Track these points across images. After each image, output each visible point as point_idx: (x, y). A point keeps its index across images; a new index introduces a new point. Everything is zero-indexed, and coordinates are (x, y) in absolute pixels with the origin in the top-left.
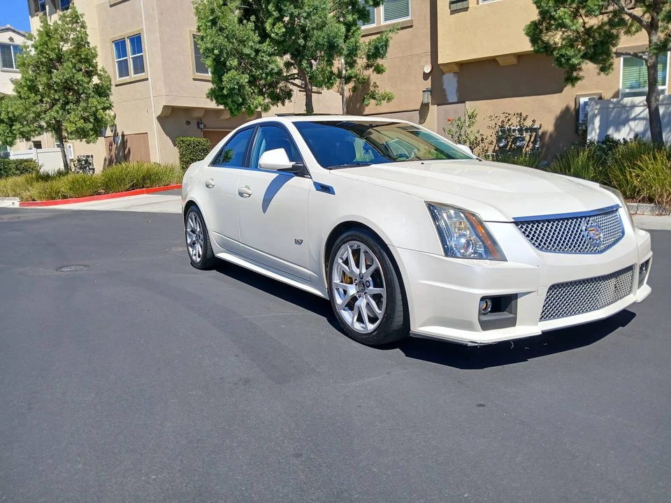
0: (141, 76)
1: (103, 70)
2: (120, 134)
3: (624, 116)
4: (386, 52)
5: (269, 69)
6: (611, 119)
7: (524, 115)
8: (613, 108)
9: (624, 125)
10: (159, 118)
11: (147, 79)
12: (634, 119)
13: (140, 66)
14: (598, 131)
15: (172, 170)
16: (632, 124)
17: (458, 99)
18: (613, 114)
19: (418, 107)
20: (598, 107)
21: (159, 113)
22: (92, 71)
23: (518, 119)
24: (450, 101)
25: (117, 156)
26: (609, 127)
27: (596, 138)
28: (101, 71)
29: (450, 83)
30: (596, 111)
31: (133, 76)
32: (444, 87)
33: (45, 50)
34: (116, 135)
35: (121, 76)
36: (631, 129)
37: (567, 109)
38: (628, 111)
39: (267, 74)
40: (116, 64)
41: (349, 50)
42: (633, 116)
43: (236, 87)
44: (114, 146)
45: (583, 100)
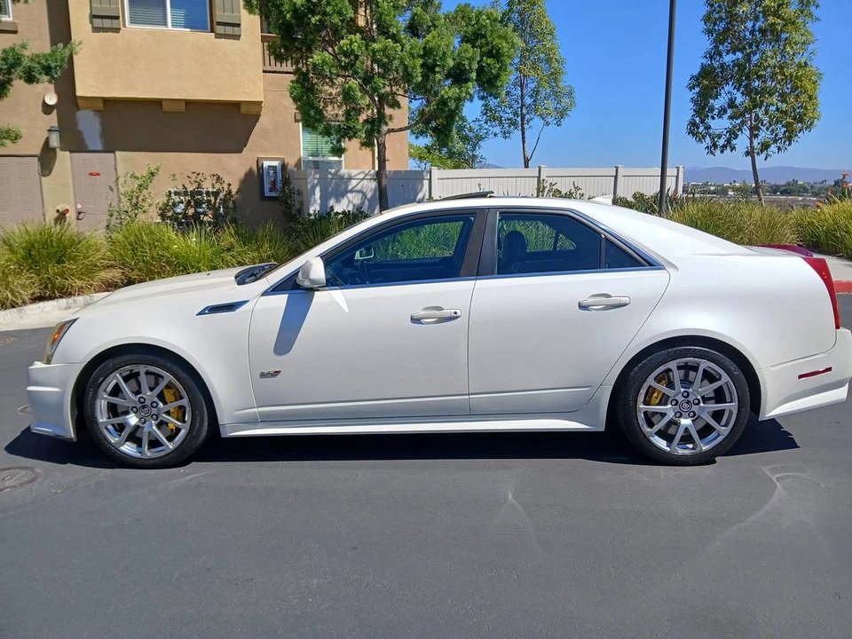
3: (342, 188)
6: (330, 190)
8: (332, 179)
9: (343, 197)
12: (351, 191)
16: (350, 196)
18: (332, 185)
19: (38, 151)
20: (318, 176)
24: (91, 148)
27: (318, 210)
29: (89, 124)
32: (80, 128)
36: (349, 201)
38: (346, 183)
42: (350, 188)
45: (266, 164)
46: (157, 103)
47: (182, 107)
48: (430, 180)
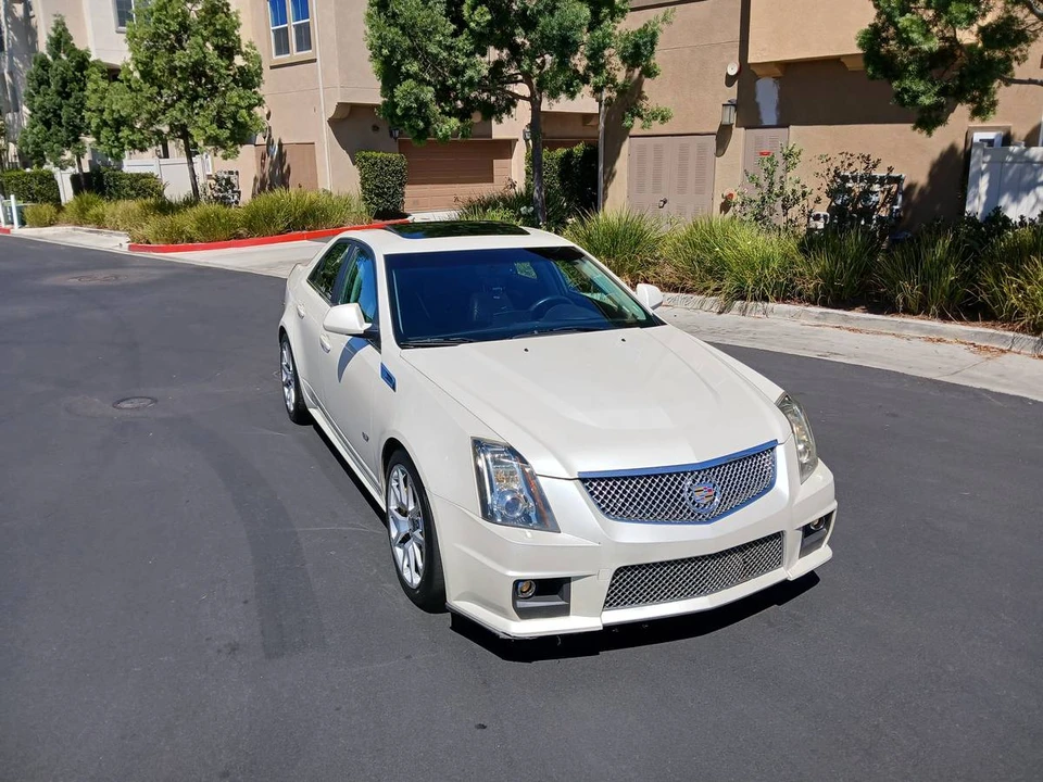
0: (306, 55)
1: (250, 45)
2: (276, 143)
3: (1028, 178)
4: (652, 52)
5: (466, 77)
6: (1006, 180)
7: (873, 159)
9: (1028, 194)
10: (332, 122)
11: (315, 60)
13: (305, 41)
14: (984, 198)
15: (347, 204)
17: (778, 121)
18: (1011, 173)
19: (716, 130)
20: (988, 158)
21: (331, 113)
22: (234, 48)
23: (864, 165)
24: (766, 124)
25: (272, 174)
26: (1003, 194)
27: (980, 210)
28: (247, 46)
30: (984, 167)
31: (295, 54)
32: (758, 99)
33: (163, 18)
34: (270, 143)
35: (279, 52)
36: (1037, 202)
37: (953, 149)
38: (1035, 171)
39: (464, 85)
40: (272, 34)
41: (592, 49)
43: (414, 105)
44: (268, 160)
45: (977, 137)
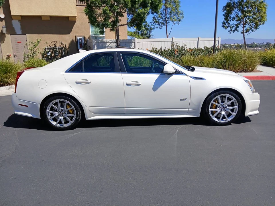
3: (104, 46)
8: (101, 42)
17: (22, 33)
20: (96, 42)
24: (18, 33)
29: (16, 25)
32: (13, 26)
38: (105, 44)
42: (107, 46)
45: (78, 38)
46: (40, 17)
47: (49, 18)
48: (135, 43)
